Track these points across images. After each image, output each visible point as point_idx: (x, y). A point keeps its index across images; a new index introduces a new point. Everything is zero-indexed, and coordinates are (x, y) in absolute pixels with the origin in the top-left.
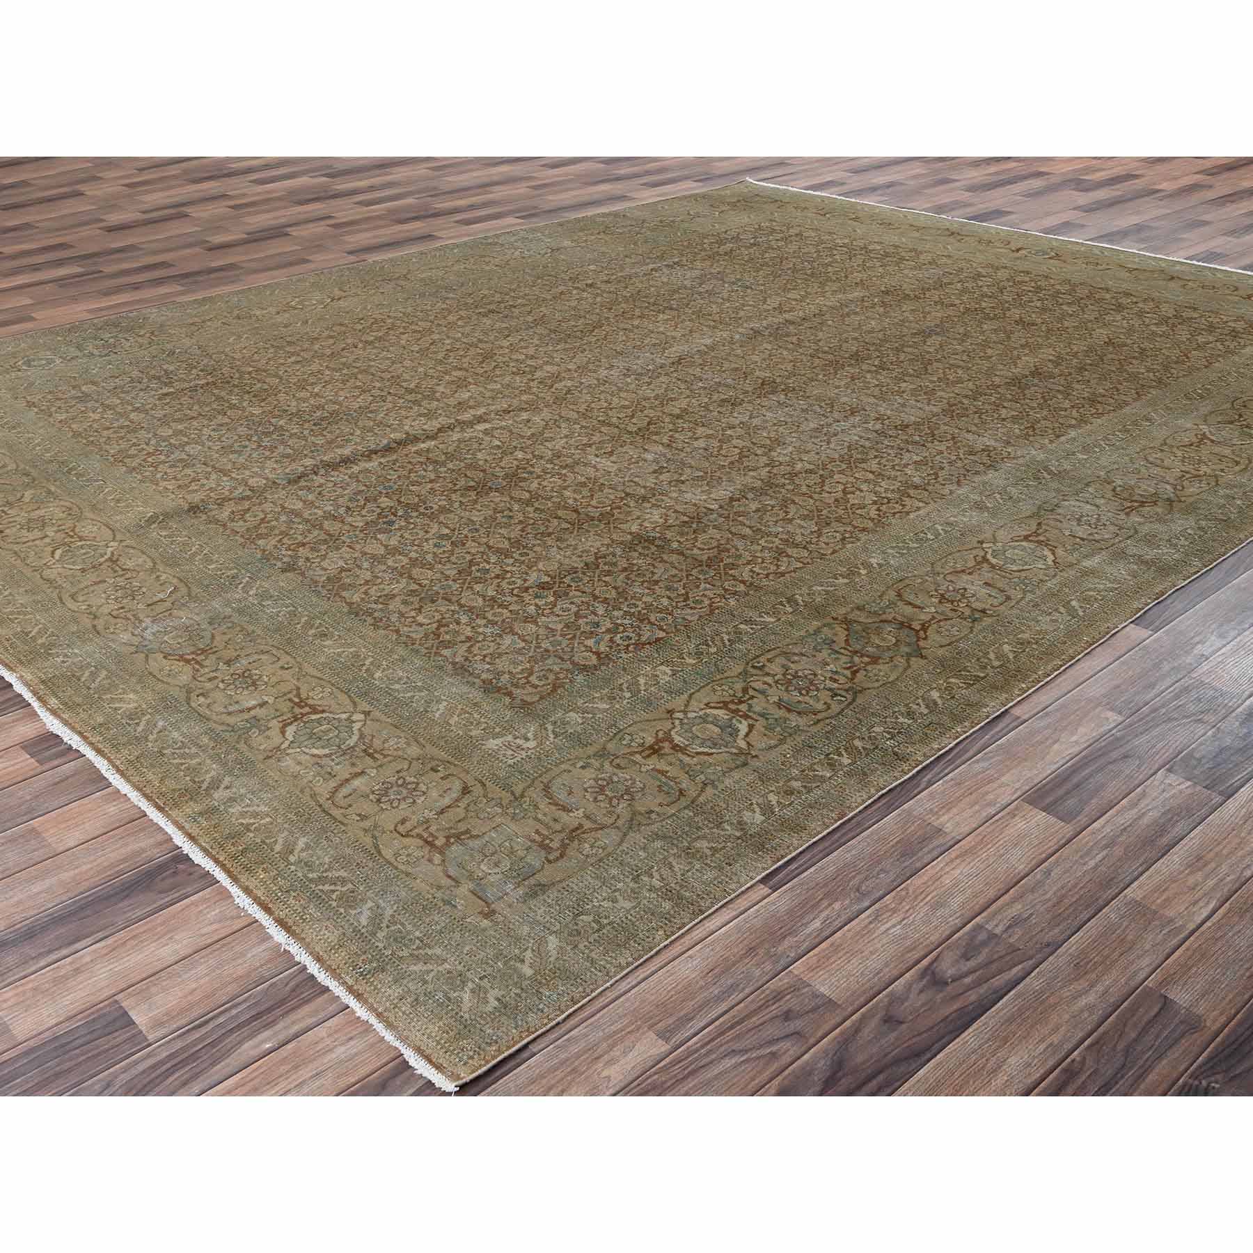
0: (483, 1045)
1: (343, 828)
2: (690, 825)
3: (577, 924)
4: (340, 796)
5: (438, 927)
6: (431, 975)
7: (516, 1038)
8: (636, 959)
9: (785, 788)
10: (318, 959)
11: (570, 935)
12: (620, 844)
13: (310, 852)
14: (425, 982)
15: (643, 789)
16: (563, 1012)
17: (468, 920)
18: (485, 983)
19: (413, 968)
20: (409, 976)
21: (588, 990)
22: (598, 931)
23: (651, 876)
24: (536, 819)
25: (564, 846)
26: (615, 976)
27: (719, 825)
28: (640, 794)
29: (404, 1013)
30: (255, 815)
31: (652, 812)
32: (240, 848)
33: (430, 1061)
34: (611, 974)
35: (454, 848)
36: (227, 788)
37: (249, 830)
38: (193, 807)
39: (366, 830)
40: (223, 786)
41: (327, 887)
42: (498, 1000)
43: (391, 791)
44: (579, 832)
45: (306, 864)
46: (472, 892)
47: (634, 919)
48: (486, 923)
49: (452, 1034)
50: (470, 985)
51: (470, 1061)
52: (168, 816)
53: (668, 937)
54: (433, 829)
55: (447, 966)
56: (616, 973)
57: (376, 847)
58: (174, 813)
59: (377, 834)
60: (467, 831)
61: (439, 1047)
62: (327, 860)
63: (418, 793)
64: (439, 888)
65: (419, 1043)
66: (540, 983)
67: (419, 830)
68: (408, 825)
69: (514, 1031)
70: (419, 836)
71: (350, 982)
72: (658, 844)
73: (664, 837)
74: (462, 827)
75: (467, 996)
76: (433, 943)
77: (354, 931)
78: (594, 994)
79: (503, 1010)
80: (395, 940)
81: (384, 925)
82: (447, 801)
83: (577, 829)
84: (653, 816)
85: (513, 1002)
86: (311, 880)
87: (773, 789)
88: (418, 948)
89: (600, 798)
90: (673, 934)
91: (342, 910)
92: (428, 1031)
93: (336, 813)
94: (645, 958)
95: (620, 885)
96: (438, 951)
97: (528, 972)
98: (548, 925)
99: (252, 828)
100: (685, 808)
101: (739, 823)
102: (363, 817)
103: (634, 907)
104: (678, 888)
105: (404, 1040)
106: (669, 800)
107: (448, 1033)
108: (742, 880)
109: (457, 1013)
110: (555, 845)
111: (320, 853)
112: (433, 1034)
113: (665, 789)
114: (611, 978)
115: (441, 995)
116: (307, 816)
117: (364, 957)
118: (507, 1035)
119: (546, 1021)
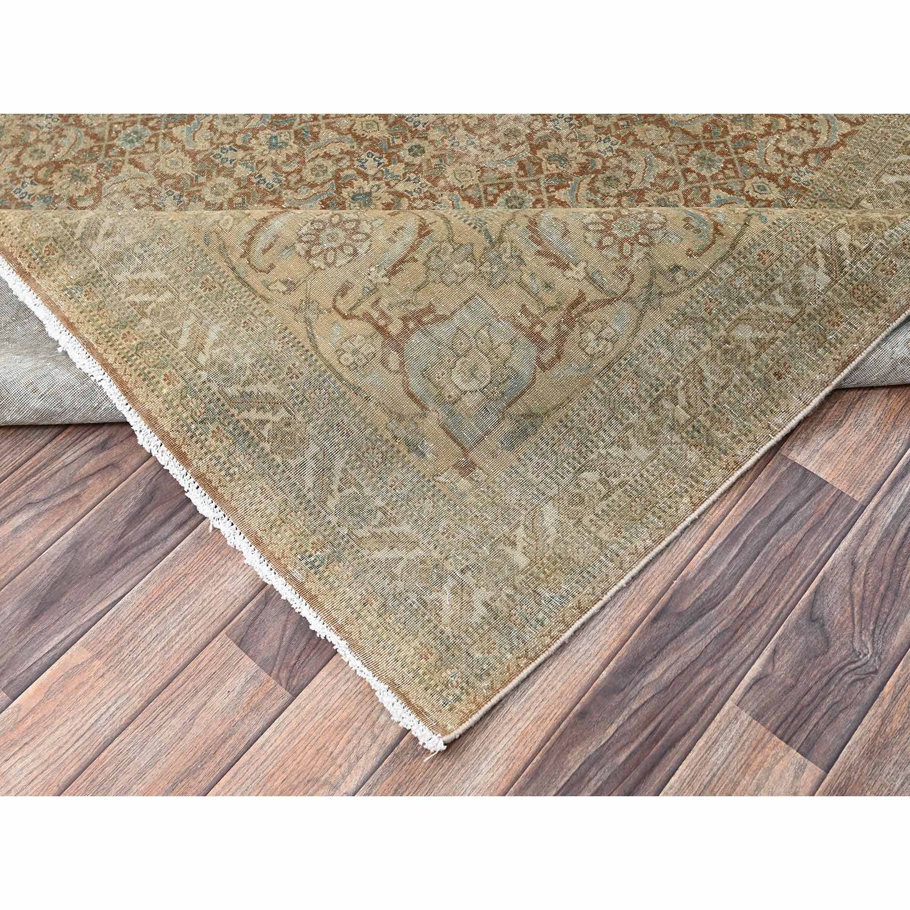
0: (472, 679)
1: (267, 307)
2: (728, 295)
3: (579, 486)
4: (258, 249)
5: (405, 491)
6: (401, 564)
7: (513, 669)
8: (657, 542)
9: (860, 220)
10: (257, 542)
11: (571, 503)
12: (634, 334)
13: (225, 347)
14: (393, 577)
15: (664, 225)
16: (568, 626)
17: (441, 479)
18: (468, 578)
19: (377, 555)
20: (373, 567)
21: (598, 591)
22: (607, 496)
23: (675, 400)
24: (522, 285)
25: (561, 337)
26: (631, 568)
27: (767, 296)
28: (660, 233)
29: (369, 625)
30: (150, 287)
31: (677, 268)
32: (134, 342)
33: (408, 703)
34: (626, 566)
35: (414, 339)
36: (108, 235)
37: (144, 315)
38: (67, 273)
39: (296, 310)
40: (102, 232)
41: (254, 415)
42: (486, 605)
43: (323, 235)
44: (580, 308)
45: (221, 366)
46: (443, 427)
47: (651, 478)
48: (464, 484)
49: (432, 659)
50: (451, 582)
51: (457, 704)
52: (36, 288)
53: (696, 506)
54: (384, 304)
55: (419, 552)
56: (633, 563)
57: (311, 338)
58: (44, 283)
59: (311, 316)
60: (430, 309)
61: (417, 680)
62: (248, 361)
63: (360, 237)
64: (400, 418)
65: (392, 674)
66: (538, 578)
67: (365, 307)
68: (352, 296)
69: (509, 656)
70: (367, 317)
71: (299, 577)
72: (686, 333)
73: (693, 320)
74: (423, 300)
75: (447, 598)
76: (399, 517)
77: (297, 497)
78: (606, 598)
79: (493, 622)
80: (351, 512)
81: (335, 487)
82: (398, 250)
83: (576, 303)
84: (680, 276)
85: (506, 609)
86: (231, 400)
87: (843, 221)
88: (381, 524)
89: (607, 241)
90: (702, 500)
91: (278, 459)
92: (402, 655)
93: (254, 279)
94: (668, 539)
95: (633, 418)
96: (406, 528)
97: (522, 561)
98: (542, 487)
99: (148, 311)
100: (722, 260)
101: (796, 287)
102: (291, 286)
103: (651, 459)
104: (708, 424)
105: (374, 668)
106: (701, 242)
107: (427, 658)
108: (792, 408)
109: (436, 627)
110: (549, 334)
111: (238, 348)
112: (409, 660)
113: (694, 223)
114: (625, 572)
115: (413, 597)
116: (218, 288)
117: (313, 539)
118: (501, 663)
119: (548, 640)
